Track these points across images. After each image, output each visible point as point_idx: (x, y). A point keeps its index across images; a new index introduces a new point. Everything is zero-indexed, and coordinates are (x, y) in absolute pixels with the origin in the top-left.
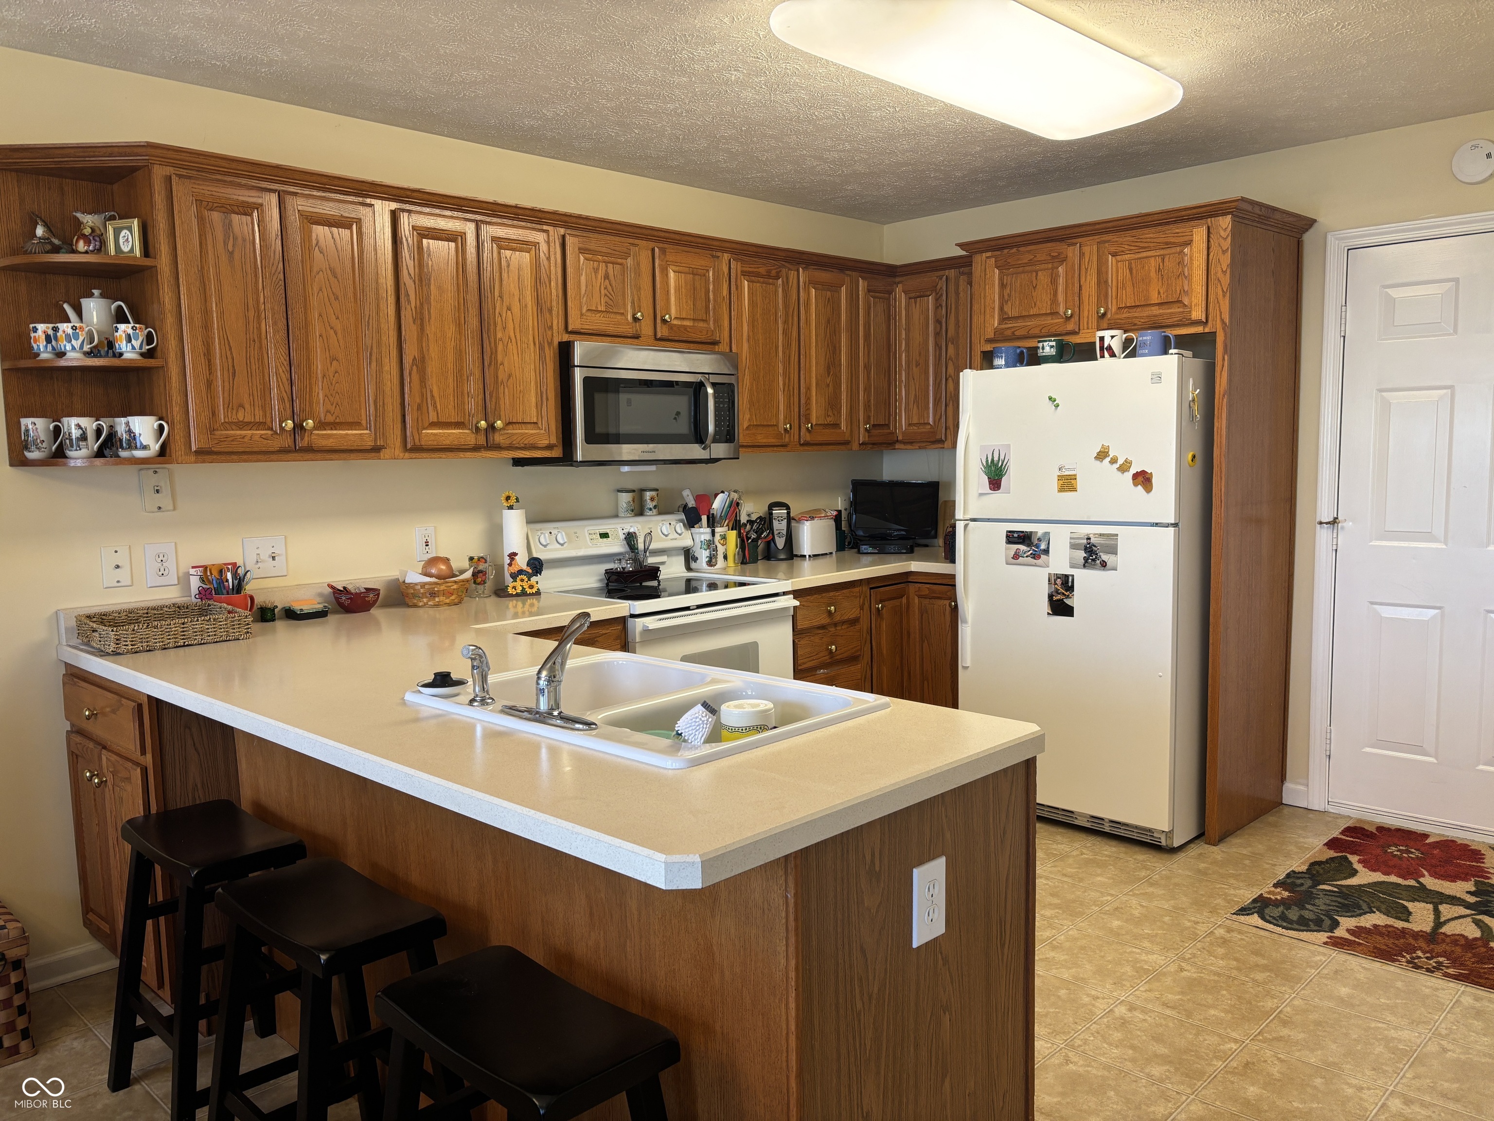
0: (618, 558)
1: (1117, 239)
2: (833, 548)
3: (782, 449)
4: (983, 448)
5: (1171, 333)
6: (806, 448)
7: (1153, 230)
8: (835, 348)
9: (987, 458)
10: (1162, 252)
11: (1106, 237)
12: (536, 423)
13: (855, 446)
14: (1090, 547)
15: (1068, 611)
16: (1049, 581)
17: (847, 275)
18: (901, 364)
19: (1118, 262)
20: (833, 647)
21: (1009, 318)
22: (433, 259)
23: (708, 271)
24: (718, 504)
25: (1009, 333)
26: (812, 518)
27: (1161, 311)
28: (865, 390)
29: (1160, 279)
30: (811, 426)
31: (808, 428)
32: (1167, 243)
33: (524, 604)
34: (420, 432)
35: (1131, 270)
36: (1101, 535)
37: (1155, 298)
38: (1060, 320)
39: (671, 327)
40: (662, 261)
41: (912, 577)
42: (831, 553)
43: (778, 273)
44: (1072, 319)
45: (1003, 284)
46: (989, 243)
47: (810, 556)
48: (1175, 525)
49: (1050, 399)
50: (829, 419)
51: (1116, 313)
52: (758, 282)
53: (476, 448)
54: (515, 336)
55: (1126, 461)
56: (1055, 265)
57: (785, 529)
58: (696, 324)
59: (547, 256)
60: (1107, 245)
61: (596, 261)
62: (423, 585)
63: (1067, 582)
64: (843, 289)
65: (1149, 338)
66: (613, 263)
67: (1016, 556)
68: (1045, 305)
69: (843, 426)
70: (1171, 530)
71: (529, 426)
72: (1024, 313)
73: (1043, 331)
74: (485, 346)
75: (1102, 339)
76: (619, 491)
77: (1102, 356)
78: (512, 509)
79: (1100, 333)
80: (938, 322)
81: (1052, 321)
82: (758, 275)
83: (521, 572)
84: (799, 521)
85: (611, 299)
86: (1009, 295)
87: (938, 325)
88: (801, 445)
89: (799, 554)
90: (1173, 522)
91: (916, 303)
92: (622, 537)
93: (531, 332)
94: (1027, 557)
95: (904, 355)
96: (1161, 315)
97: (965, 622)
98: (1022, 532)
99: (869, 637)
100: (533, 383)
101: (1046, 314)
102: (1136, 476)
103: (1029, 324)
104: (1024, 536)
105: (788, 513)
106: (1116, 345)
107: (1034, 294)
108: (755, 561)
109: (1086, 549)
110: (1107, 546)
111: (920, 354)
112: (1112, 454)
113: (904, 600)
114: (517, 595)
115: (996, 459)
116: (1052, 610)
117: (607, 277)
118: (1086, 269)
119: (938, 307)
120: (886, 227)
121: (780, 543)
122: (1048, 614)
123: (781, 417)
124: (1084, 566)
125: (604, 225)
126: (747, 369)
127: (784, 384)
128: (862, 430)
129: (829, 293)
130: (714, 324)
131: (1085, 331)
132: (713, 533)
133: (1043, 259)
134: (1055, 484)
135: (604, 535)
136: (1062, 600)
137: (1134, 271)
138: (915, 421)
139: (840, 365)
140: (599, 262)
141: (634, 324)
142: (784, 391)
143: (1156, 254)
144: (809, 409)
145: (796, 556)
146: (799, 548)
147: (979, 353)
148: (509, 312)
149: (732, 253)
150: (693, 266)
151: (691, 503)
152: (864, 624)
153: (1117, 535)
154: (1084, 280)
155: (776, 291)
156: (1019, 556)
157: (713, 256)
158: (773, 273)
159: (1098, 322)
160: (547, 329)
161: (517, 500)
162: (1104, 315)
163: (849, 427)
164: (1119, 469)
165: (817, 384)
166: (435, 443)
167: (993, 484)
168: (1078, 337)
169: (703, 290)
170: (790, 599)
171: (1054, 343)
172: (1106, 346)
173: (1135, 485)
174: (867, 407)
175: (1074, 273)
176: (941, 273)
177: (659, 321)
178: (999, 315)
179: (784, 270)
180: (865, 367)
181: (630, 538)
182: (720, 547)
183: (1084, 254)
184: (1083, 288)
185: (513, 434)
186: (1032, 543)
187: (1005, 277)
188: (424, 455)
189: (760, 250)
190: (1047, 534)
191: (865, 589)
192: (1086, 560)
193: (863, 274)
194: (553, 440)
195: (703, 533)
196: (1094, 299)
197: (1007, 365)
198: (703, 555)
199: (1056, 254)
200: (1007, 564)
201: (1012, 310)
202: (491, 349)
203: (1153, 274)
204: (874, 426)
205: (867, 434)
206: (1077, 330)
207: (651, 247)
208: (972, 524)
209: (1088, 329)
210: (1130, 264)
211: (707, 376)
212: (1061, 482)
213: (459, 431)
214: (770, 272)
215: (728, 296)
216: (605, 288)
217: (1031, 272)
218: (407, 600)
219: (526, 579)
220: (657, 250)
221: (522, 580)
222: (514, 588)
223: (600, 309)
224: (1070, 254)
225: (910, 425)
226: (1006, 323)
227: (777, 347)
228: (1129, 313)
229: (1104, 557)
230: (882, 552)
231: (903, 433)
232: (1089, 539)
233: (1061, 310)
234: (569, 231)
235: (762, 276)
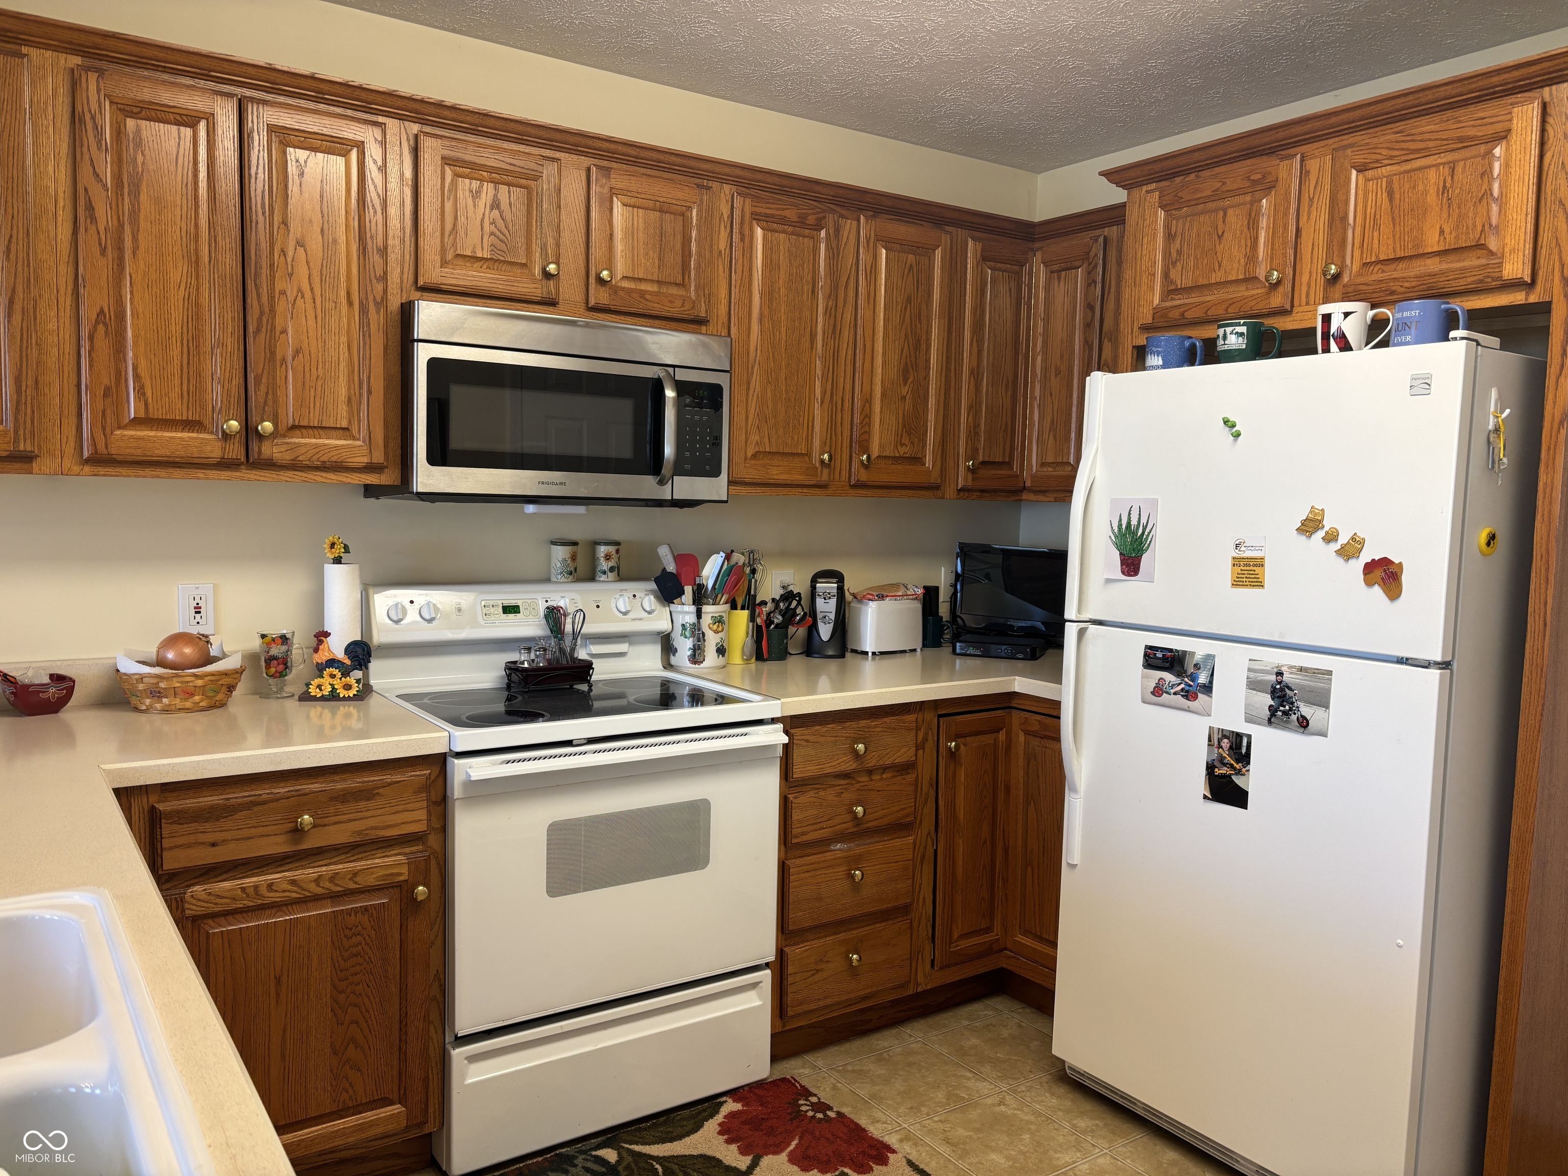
0: (528, 646)
1: (1368, 141)
2: (918, 645)
3: (817, 491)
4: (1114, 503)
5: (1460, 306)
6: (862, 492)
7: (1437, 118)
8: (919, 341)
9: (1120, 520)
10: (1450, 157)
11: (1348, 139)
12: (347, 429)
13: (950, 492)
14: (1282, 690)
15: (1238, 798)
16: (1210, 740)
17: (947, 232)
18: (1034, 372)
19: (1367, 180)
20: (860, 809)
21: (1177, 291)
22: (147, 152)
23: (689, 208)
24: (711, 570)
25: (1175, 314)
26: (881, 597)
27: (1444, 266)
28: (970, 408)
29: (1445, 207)
30: (869, 458)
31: (862, 461)
32: (1461, 139)
33: (334, 714)
34: (108, 431)
35: (1390, 194)
36: (1301, 669)
37: (1433, 242)
38: (1259, 291)
39: (615, 290)
40: (602, 186)
41: (1016, 701)
42: (915, 650)
43: (819, 220)
44: (1281, 289)
45: (1170, 234)
46: (1149, 167)
47: (874, 653)
48: (1445, 665)
49: (1226, 422)
50: (902, 450)
51: (1359, 274)
52: (784, 232)
53: (225, 464)
54: (312, 289)
55: (1352, 538)
56: (1257, 195)
57: (834, 611)
58: (664, 290)
59: (380, 163)
60: (1349, 151)
61: (477, 179)
62: (141, 678)
63: (1239, 746)
64: (938, 253)
65: (1415, 313)
66: (509, 184)
67: (1158, 691)
68: (1236, 265)
69: (929, 462)
70: (1435, 674)
71: (334, 433)
72: (1201, 282)
73: (1230, 310)
74: (249, 300)
75: (1327, 318)
76: (554, 543)
77: (1326, 350)
78: (340, 563)
79: (1324, 309)
80: (1090, 307)
81: (1246, 293)
82: (783, 221)
83: (332, 662)
84: (860, 598)
85: (501, 241)
86: (1179, 252)
87: (1090, 314)
88: (854, 486)
89: (859, 649)
90: (1439, 658)
91: (1059, 279)
92: (542, 612)
93: (343, 285)
94: (1175, 694)
95: (1039, 358)
96: (1442, 273)
97: (1074, 790)
98: (1170, 650)
99: (932, 793)
100: (343, 365)
101: (1237, 282)
102: (1370, 568)
103: (1208, 298)
104: (1173, 657)
105: (841, 589)
106: (1353, 329)
107: (1219, 248)
108: (782, 655)
109: (1274, 692)
110: (1312, 690)
111: (1062, 357)
112: (1328, 524)
113: (1002, 736)
114: (323, 698)
115: (1134, 522)
116: (1212, 791)
117: (495, 204)
118: (1311, 200)
119: (1090, 283)
120: (1041, 178)
121: (825, 631)
122: (1205, 797)
123: (817, 443)
124: (1270, 722)
125: (491, 122)
126: (757, 365)
127: (824, 393)
128: (962, 469)
129: (911, 257)
130: (696, 290)
131: (1301, 309)
132: (699, 614)
133: (1235, 186)
134: (1227, 572)
135: (511, 609)
136: (1230, 776)
137: (1397, 196)
138: (1050, 459)
139: (927, 368)
140: (481, 180)
141: (544, 282)
142: (822, 402)
143: (1439, 161)
144: (868, 433)
145: (855, 651)
146: (858, 639)
147: (1130, 349)
148: (301, 250)
149: (737, 184)
150: (662, 199)
151: (671, 568)
152: (926, 770)
153: (1330, 673)
154: (1305, 218)
155: (815, 251)
156: (1163, 692)
157: (699, 186)
158: (811, 219)
159: (1325, 290)
160: (374, 281)
161: (347, 549)
162: (1336, 277)
163: (939, 463)
164: (1340, 552)
165: (884, 395)
166: (139, 452)
167: (1127, 566)
168: (1289, 318)
169: (679, 238)
170: (776, 731)
171: (1243, 329)
172: (1333, 329)
173: (1369, 583)
174: (973, 434)
175: (1288, 208)
176: (1097, 232)
177: (592, 280)
178: (1163, 285)
179: (831, 219)
180: (972, 372)
181: (554, 616)
182: (710, 635)
183: (1308, 172)
184: (1304, 233)
185: (299, 445)
186: (1185, 672)
187: (1174, 222)
188: (123, 471)
189: (785, 182)
190: (1210, 658)
191: (930, 716)
192: (1273, 710)
193: (976, 234)
194: (379, 457)
195: (685, 611)
196: (1321, 252)
197: (1165, 366)
198: (684, 646)
199: (1259, 176)
200: (1144, 702)
201: (1181, 279)
202: (261, 306)
203: (1432, 198)
204: (984, 463)
205: (970, 476)
206: (1288, 307)
207: (586, 165)
208: (1092, 628)
209: (1307, 304)
210: (1390, 183)
211: (671, 370)
212: (1238, 569)
213: (190, 434)
214: (806, 218)
215: (728, 251)
216: (491, 224)
217: (1216, 211)
218: (134, 700)
219: (339, 675)
220: (593, 169)
221: (333, 676)
222: (319, 687)
223: (479, 255)
224: (1283, 174)
225: (1043, 464)
226: (1172, 299)
227: (813, 336)
228: (1383, 271)
229: (1306, 710)
230: (986, 655)
231: (1032, 477)
232: (1280, 674)
233: (1261, 273)
234: (428, 129)
235: (790, 223)
